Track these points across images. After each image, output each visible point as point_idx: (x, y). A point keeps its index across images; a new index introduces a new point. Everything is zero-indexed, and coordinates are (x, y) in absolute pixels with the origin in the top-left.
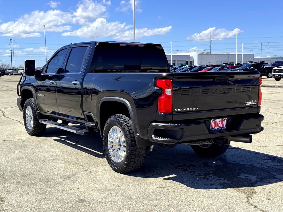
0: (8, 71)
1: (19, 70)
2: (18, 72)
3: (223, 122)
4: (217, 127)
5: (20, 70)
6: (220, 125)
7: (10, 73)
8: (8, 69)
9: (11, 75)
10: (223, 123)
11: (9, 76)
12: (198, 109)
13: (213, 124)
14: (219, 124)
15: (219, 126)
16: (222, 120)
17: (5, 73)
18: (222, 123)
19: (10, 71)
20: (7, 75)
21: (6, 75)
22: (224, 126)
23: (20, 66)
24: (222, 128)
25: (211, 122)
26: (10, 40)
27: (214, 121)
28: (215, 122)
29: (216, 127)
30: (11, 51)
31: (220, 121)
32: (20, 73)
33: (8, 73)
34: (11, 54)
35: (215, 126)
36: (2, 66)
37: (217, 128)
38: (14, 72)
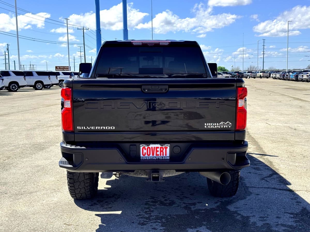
0: (246, 73)
1: (258, 72)
2: (257, 75)
3: (164, 149)
4: (153, 155)
5: (260, 72)
6: (158, 153)
7: (249, 76)
8: (247, 72)
9: (249, 78)
10: (164, 151)
11: (247, 79)
12: (114, 128)
13: (145, 151)
14: (157, 151)
15: (157, 155)
16: (161, 146)
17: (244, 76)
18: (161, 151)
19: (249, 74)
20: (247, 78)
21: (245, 78)
22: (166, 155)
23: (270, 68)
24: (162, 157)
25: (141, 148)
26: (263, 40)
27: (146, 147)
28: (149, 149)
29: (151, 155)
30: (264, 52)
31: (157, 148)
32: (259, 76)
33: (247, 76)
34: (263, 56)
35: (149, 154)
36: (251, 68)
37: (153, 157)
38: (253, 75)
